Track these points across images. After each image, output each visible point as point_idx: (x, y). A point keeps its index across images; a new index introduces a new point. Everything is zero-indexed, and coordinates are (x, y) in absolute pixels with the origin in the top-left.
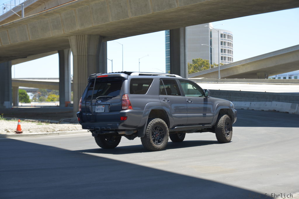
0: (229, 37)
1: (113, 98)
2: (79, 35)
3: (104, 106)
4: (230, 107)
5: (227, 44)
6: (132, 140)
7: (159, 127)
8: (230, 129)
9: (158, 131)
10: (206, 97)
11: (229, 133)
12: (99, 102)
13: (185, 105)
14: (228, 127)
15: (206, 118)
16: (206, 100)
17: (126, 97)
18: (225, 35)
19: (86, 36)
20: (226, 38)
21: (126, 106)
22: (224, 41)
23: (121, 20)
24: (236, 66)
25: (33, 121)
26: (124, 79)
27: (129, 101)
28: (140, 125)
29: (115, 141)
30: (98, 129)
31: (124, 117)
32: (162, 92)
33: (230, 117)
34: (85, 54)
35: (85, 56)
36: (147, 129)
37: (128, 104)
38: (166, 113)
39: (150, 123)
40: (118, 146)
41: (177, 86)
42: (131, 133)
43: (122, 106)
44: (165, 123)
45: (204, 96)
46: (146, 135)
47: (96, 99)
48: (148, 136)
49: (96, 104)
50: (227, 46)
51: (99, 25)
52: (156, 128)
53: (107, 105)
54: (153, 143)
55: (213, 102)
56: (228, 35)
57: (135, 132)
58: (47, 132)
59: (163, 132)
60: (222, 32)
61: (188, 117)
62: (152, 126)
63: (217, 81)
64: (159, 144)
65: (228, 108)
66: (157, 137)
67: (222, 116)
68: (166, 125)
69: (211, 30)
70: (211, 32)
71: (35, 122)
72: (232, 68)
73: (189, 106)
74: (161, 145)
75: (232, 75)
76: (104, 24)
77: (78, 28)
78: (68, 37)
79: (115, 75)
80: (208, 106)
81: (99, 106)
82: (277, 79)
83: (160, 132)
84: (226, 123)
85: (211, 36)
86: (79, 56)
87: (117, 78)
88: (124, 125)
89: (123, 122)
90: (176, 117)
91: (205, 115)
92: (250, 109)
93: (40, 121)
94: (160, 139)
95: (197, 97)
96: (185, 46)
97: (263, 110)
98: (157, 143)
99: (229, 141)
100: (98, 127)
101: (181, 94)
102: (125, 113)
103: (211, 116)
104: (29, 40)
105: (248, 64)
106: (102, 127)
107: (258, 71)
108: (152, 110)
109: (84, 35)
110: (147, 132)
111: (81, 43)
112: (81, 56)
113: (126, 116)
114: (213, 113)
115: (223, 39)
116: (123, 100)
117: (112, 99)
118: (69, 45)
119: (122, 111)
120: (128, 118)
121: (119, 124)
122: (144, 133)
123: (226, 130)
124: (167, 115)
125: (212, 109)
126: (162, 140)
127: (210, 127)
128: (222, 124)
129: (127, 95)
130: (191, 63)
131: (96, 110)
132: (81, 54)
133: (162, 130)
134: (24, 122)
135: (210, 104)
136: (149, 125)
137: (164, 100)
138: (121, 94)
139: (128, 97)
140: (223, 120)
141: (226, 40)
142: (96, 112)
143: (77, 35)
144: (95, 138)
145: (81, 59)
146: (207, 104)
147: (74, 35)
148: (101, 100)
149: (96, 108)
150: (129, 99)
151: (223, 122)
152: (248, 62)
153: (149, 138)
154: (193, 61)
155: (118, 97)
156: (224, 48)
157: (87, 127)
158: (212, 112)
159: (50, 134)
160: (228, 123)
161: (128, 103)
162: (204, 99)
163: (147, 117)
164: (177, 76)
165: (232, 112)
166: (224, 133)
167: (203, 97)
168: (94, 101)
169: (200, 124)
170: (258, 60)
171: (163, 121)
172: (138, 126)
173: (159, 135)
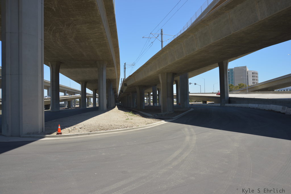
0: (257, 73)
2: (162, 73)
5: (255, 77)
18: (254, 73)
19: (166, 74)
20: (255, 74)
63: (246, 93)
70: (247, 72)
72: (255, 87)
75: (255, 90)
78: (157, 74)
85: (248, 74)
86: (163, 84)
92: (258, 108)
97: (265, 109)
105: (263, 84)
107: (269, 88)
115: (253, 75)
130: (238, 85)
141: (255, 75)
147: (160, 73)
156: (254, 79)
170: (269, 82)
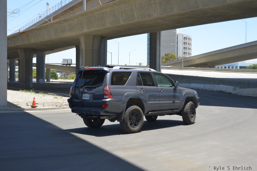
0: (190, 39)
1: (97, 88)
2: (87, 36)
3: (89, 94)
4: (194, 95)
5: (187, 44)
6: (113, 122)
7: (135, 113)
8: (194, 113)
9: (135, 116)
10: (176, 87)
11: (193, 116)
12: (86, 91)
13: (157, 93)
14: (192, 111)
15: (175, 104)
16: (175, 90)
17: (107, 88)
18: (186, 38)
19: (92, 37)
20: (187, 40)
21: (107, 95)
22: (186, 42)
23: (115, 25)
24: (194, 58)
25: (53, 95)
26: (106, 72)
27: (110, 91)
28: (119, 111)
29: (100, 121)
30: (84, 114)
31: (105, 104)
32: (139, 83)
33: (194, 103)
34: (90, 49)
35: (90, 50)
36: (125, 115)
37: (109, 94)
38: (142, 101)
39: (127, 110)
40: (103, 125)
41: (151, 78)
42: (111, 118)
43: (104, 96)
44: (140, 109)
45: (174, 86)
46: (124, 119)
47: (83, 88)
48: (126, 121)
49: (83, 93)
50: (187, 45)
51: (100, 28)
52: (133, 114)
53: (92, 94)
54: (130, 127)
55: (181, 91)
56: (189, 38)
57: (115, 116)
58: (57, 106)
59: (139, 117)
60: (185, 36)
61: (160, 103)
62: (129, 112)
64: (135, 127)
65: (192, 96)
66: (134, 122)
67: (188, 102)
68: (142, 111)
69: (178, 34)
70: (177, 36)
71: (54, 95)
72: (191, 60)
73: (161, 94)
74: (137, 128)
75: (191, 64)
76: (103, 28)
77: (86, 30)
78: (79, 36)
79: (99, 68)
80: (177, 94)
81: (85, 94)
82: (220, 68)
83: (137, 117)
84: (191, 108)
85: (177, 39)
86: (86, 50)
87: (101, 71)
88: (105, 112)
89: (104, 109)
90: (150, 104)
91: (174, 102)
92: (203, 89)
93: (58, 95)
94: (136, 123)
95: (167, 86)
96: (160, 45)
97: (213, 91)
98: (133, 126)
99: (193, 123)
100: (84, 112)
101: (155, 84)
102: (106, 101)
103: (179, 102)
104: (53, 38)
105: (202, 57)
106: (87, 113)
107: (209, 63)
108: (130, 99)
109: (90, 36)
110: (125, 118)
111: (88, 41)
112: (88, 50)
113: (107, 104)
114: (181, 101)
115: (185, 41)
116: (105, 90)
117: (95, 89)
118: (80, 42)
119: (104, 100)
120: (109, 105)
121: (101, 110)
122: (123, 118)
123: (191, 114)
124: (143, 102)
125: (180, 97)
126: (138, 124)
127: (178, 112)
128: (188, 109)
129: (108, 86)
130: (164, 56)
131: (83, 97)
132: (88, 49)
133: (138, 115)
134: (47, 95)
135: (178, 92)
136: (127, 111)
137: (140, 90)
138: (103, 85)
139: (109, 88)
140: (188, 106)
141: (187, 41)
142: (83, 99)
143: (85, 36)
144: (83, 119)
145: (88, 52)
146: (176, 92)
147: (83, 36)
148: (87, 89)
149: (83, 95)
150: (110, 90)
151: (188, 107)
152: (201, 57)
153: (127, 122)
154: (165, 54)
155: (101, 88)
156: (186, 47)
157: (76, 112)
158: (180, 99)
159: (57, 108)
160: (192, 108)
161: (109, 92)
162: (174, 88)
163: (125, 105)
164: (152, 70)
165: (196, 98)
166: (189, 116)
167: (173, 88)
168: (81, 90)
169: (170, 110)
170: (209, 55)
171: (139, 108)
172: (118, 112)
173: (135, 120)
